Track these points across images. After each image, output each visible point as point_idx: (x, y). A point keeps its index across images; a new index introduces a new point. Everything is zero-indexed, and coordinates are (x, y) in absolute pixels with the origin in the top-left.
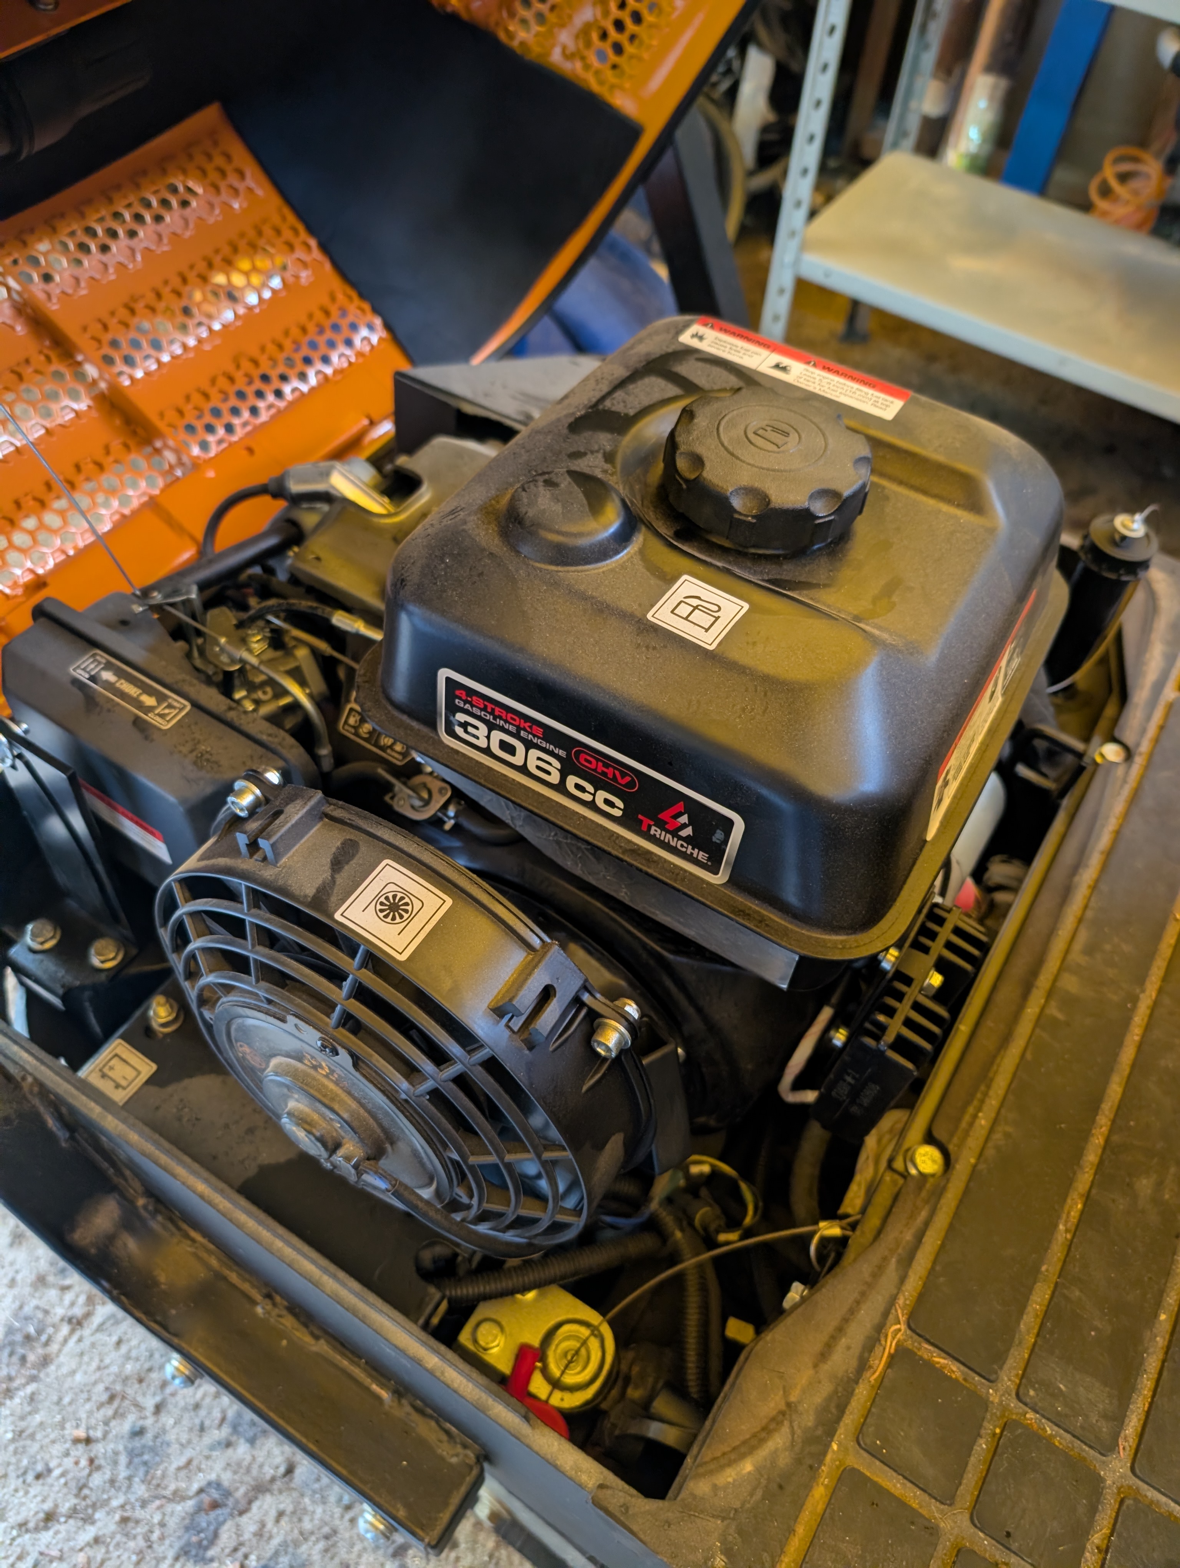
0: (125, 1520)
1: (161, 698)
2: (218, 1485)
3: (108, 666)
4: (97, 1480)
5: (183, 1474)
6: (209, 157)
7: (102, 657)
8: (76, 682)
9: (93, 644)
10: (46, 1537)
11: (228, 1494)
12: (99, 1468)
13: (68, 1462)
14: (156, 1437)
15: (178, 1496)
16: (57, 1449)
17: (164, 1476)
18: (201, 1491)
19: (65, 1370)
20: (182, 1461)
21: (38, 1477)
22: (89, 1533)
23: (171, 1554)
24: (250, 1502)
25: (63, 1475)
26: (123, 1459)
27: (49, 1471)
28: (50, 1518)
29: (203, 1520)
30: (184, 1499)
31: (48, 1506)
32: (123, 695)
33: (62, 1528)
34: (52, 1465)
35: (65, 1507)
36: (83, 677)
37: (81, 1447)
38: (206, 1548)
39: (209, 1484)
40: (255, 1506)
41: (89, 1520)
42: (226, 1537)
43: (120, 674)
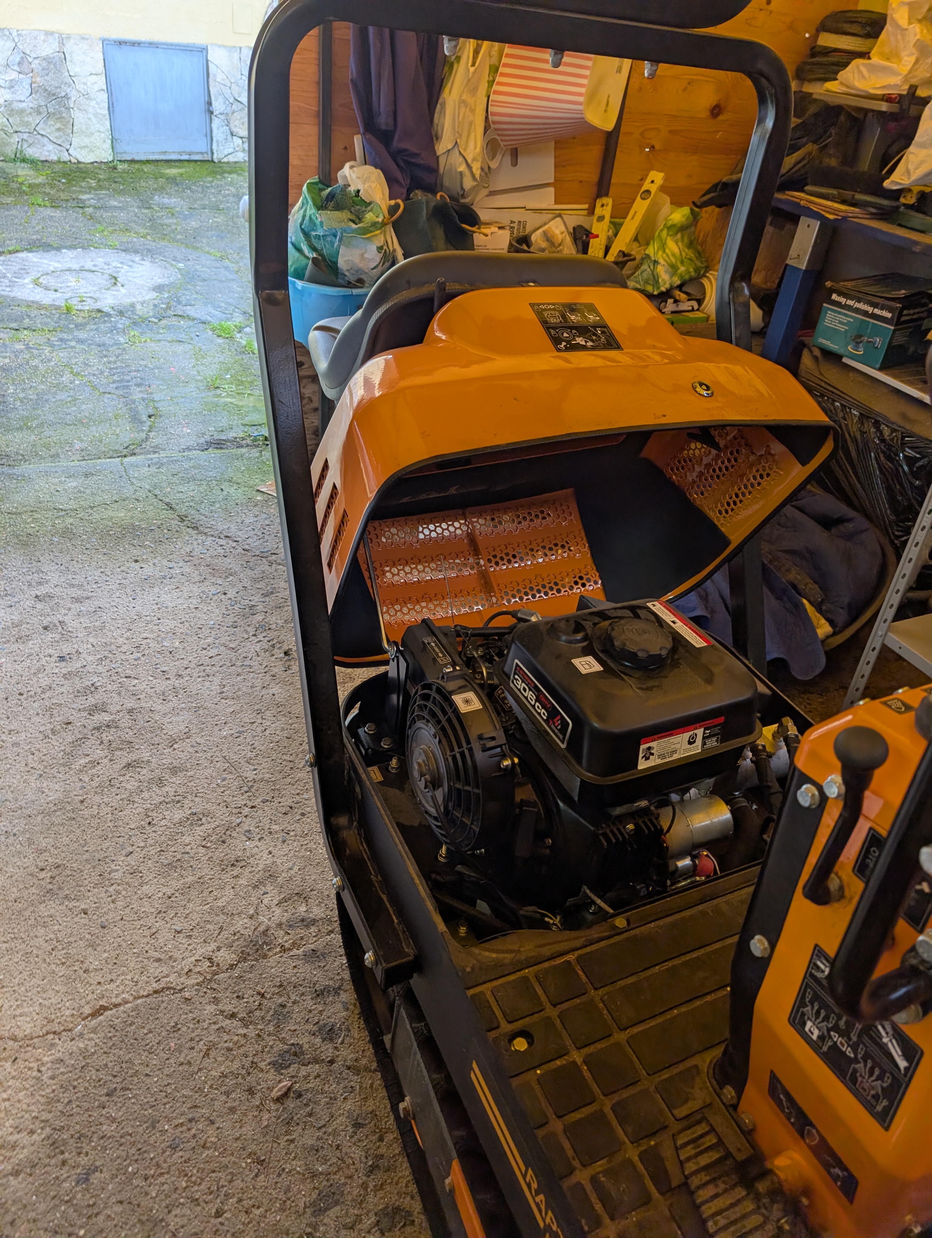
0: (259, 1035)
1: (444, 656)
2: (301, 1047)
3: (435, 642)
4: (257, 1013)
5: (290, 1033)
6: (561, 505)
7: (434, 639)
8: (423, 643)
9: (434, 635)
10: (228, 1022)
11: (303, 1053)
12: (261, 1009)
13: (251, 1000)
14: (288, 1012)
15: (283, 1041)
16: (250, 992)
17: (282, 1029)
18: (293, 1044)
19: (269, 964)
20: (293, 1028)
21: (238, 997)
22: (244, 1031)
23: (268, 1061)
24: (309, 1063)
25: (247, 1002)
26: (271, 1013)
27: (243, 998)
28: (233, 1016)
29: (287, 1057)
30: (285, 1044)
31: (236, 1010)
32: (434, 650)
33: (235, 1022)
34: (246, 996)
35: (240, 1016)
36: (426, 641)
37: (259, 997)
38: (282, 1068)
39: (298, 1044)
40: (310, 1066)
41: (246, 1026)
42: (292, 1070)
43: (436, 645)
